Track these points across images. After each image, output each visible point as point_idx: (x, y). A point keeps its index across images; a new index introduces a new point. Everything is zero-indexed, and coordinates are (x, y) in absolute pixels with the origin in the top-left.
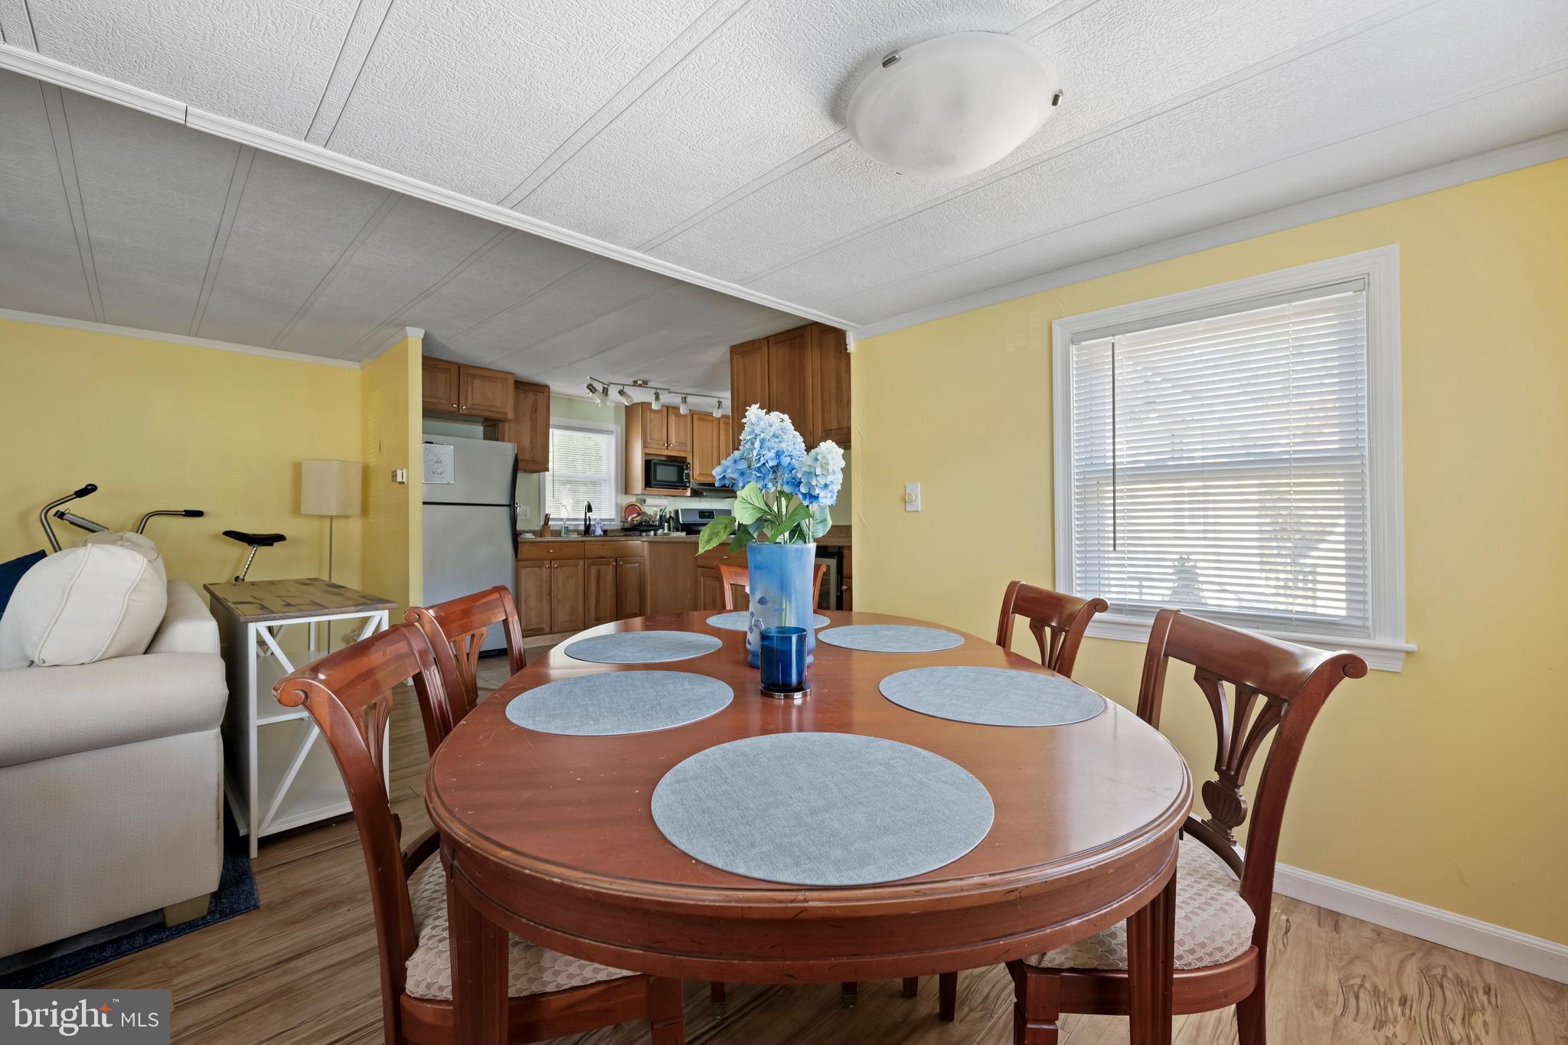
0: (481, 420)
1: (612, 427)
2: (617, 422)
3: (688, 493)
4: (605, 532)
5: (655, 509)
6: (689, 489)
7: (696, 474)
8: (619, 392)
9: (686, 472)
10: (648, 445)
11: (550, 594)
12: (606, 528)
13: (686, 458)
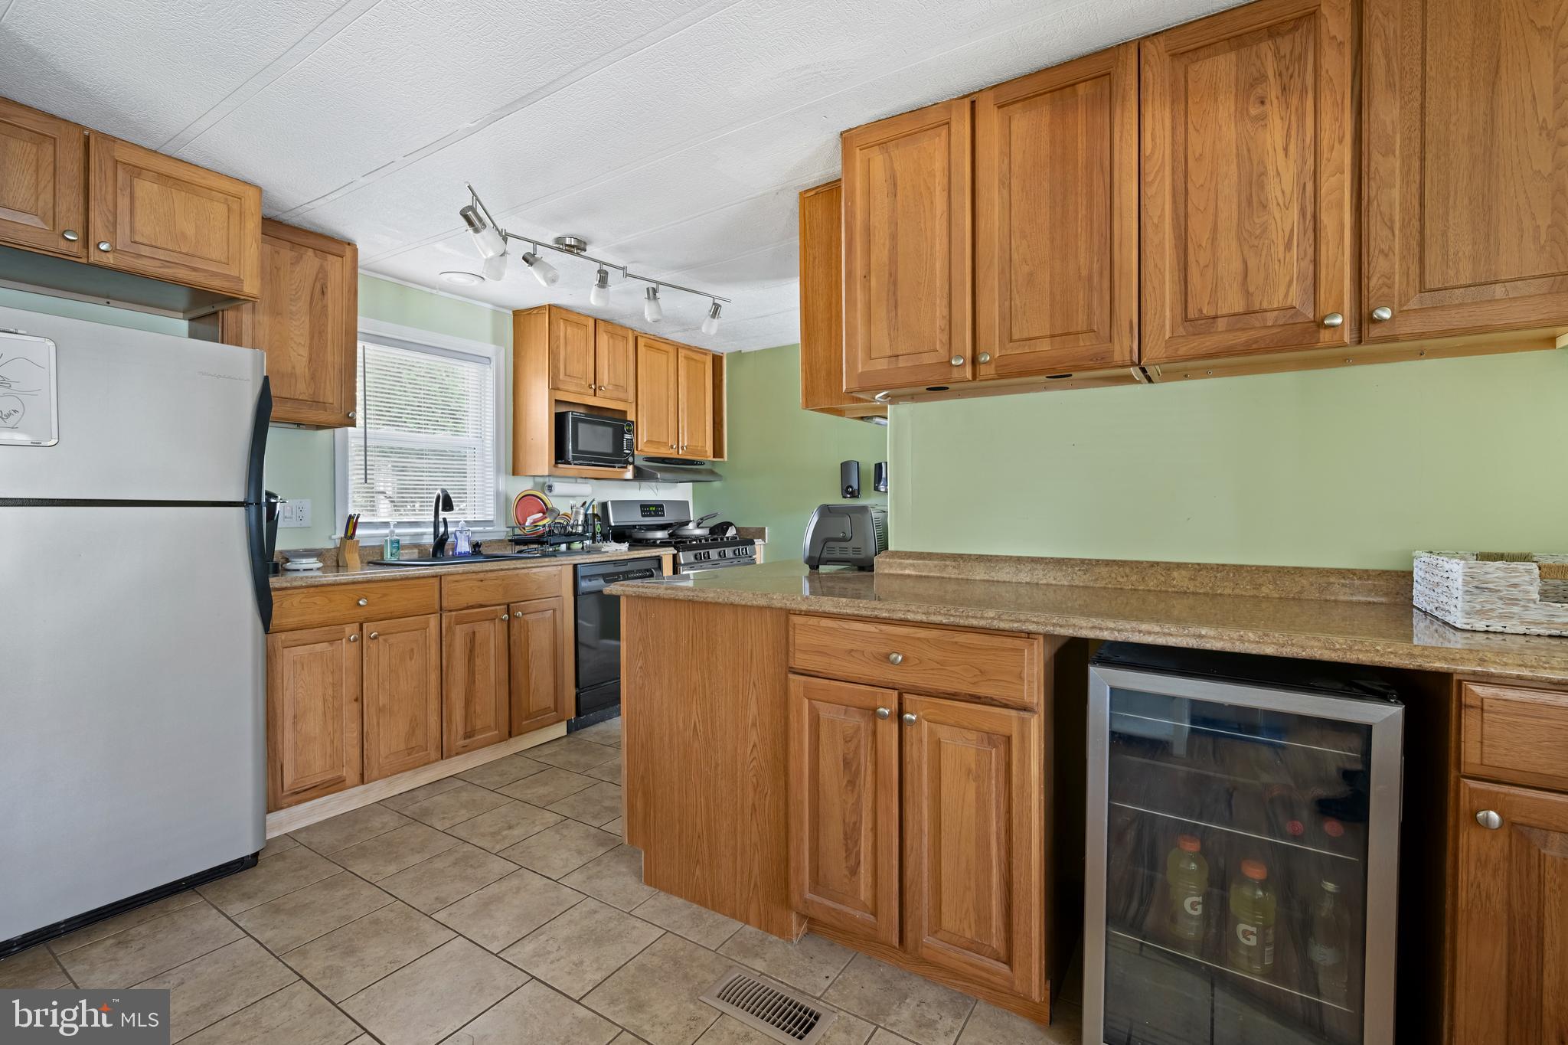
0: (182, 298)
1: (489, 349)
2: (497, 340)
3: (629, 475)
4: (476, 546)
5: (572, 502)
6: (630, 467)
7: (646, 441)
8: (524, 258)
9: (627, 436)
10: (561, 386)
11: (359, 699)
12: (477, 538)
13: (625, 412)
